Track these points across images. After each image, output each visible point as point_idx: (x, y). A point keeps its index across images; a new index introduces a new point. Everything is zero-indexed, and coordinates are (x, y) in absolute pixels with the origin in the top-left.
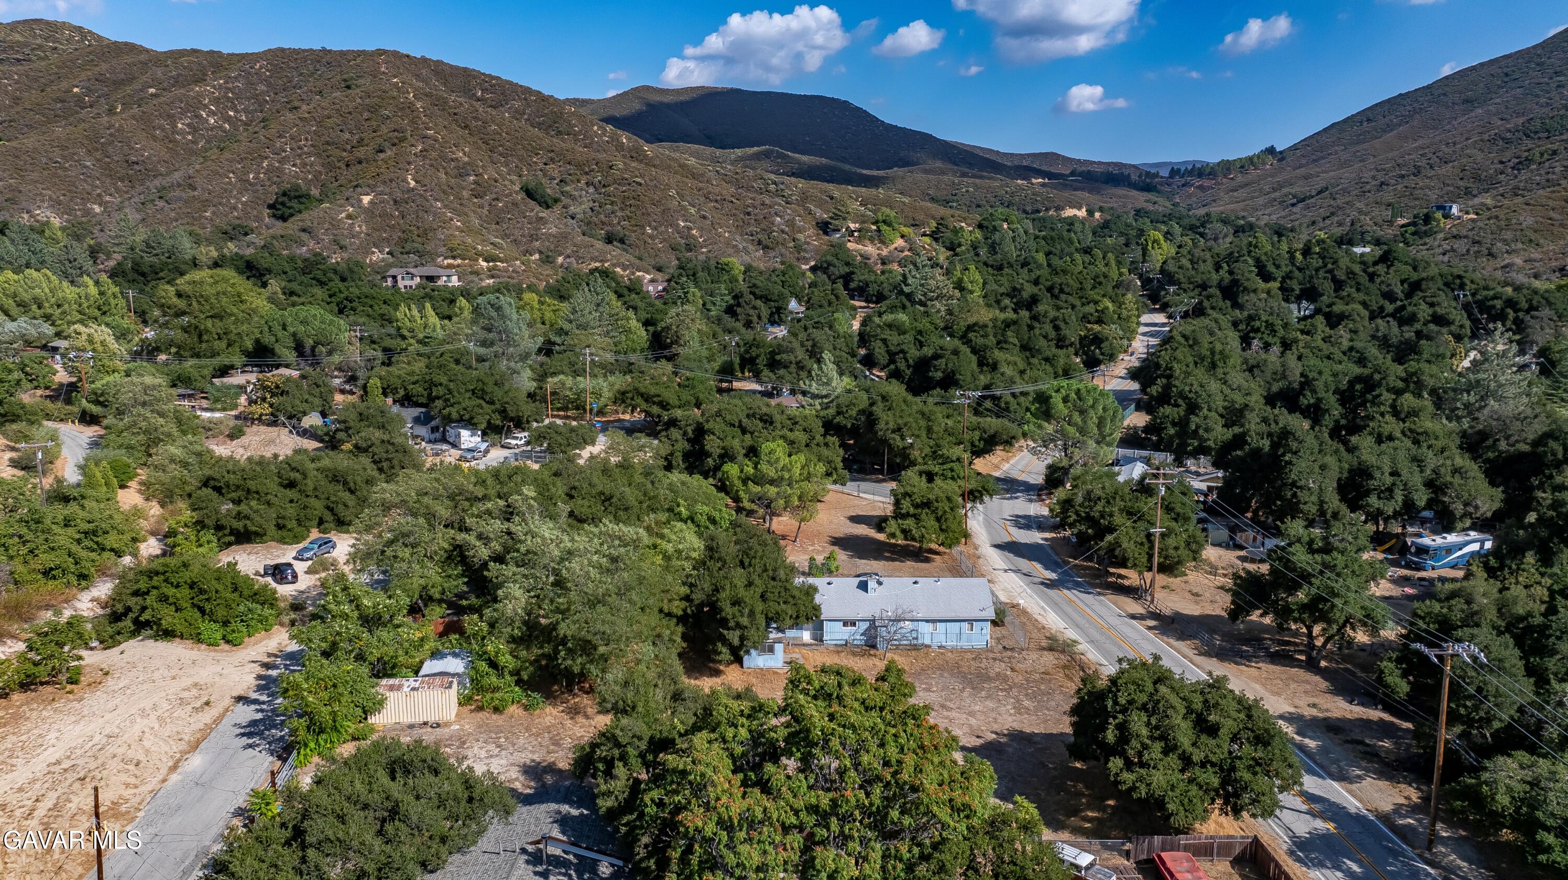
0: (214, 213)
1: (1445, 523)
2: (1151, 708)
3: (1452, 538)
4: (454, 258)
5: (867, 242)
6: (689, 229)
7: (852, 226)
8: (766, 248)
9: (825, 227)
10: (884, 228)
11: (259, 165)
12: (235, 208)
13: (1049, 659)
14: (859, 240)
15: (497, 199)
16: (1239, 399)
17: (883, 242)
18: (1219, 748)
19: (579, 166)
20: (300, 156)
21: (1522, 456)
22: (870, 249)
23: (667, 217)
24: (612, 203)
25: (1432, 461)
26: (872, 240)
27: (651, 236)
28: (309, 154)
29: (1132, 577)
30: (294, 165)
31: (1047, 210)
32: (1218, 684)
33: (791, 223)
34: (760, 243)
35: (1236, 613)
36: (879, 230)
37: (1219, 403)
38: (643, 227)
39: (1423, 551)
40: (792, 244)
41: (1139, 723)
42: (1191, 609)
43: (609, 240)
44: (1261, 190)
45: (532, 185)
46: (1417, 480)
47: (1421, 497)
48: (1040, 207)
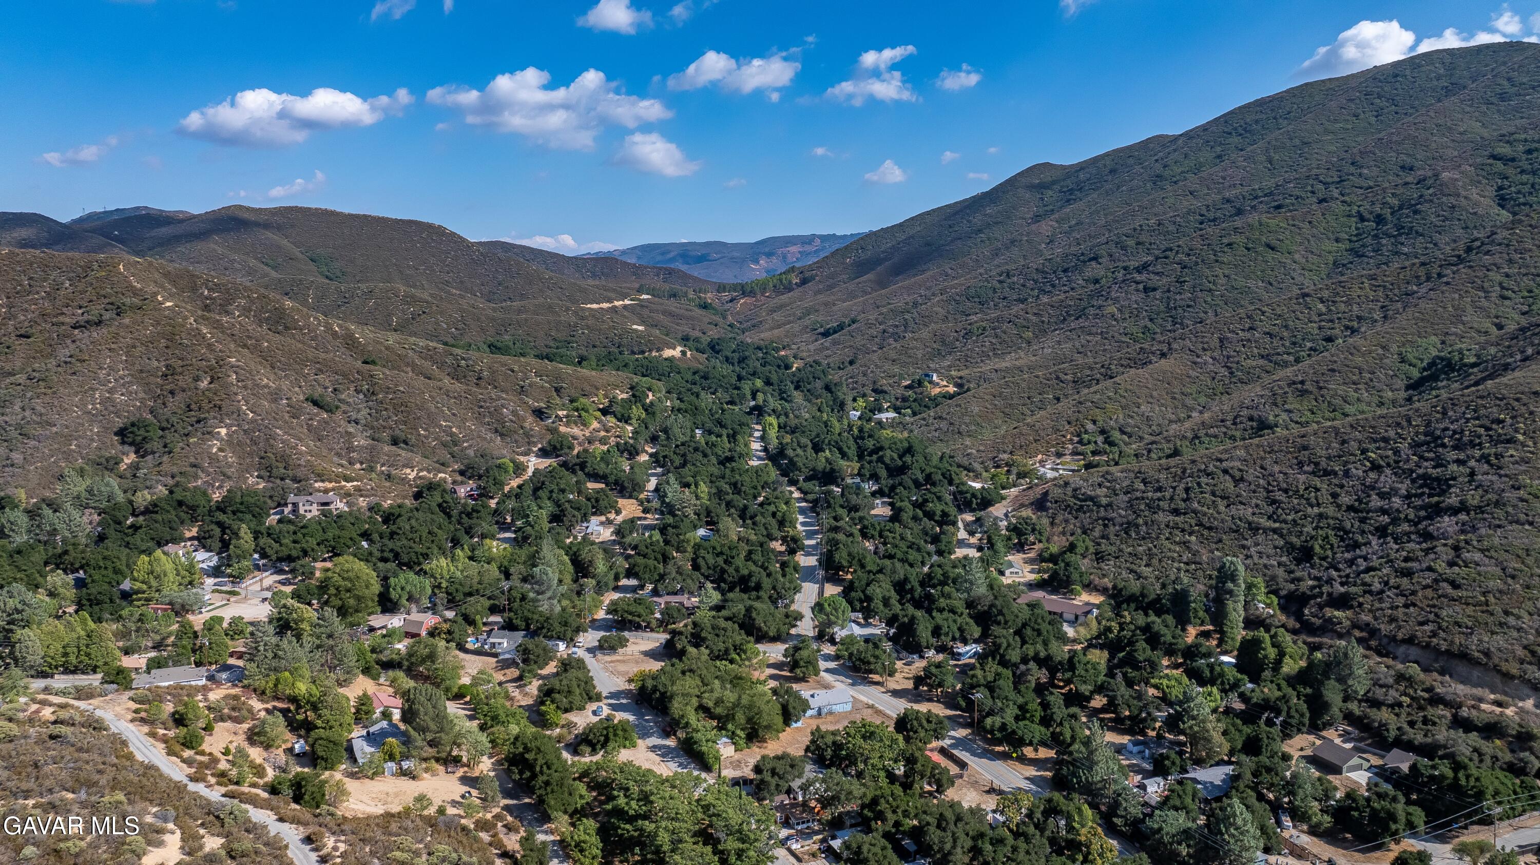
0: (78, 446)
1: (965, 642)
2: (917, 719)
3: (968, 648)
4: (323, 481)
5: (573, 425)
6: (451, 428)
7: (560, 413)
8: (502, 435)
9: (539, 414)
10: (583, 414)
11: (93, 396)
12: (93, 440)
13: (870, 710)
14: (567, 425)
15: (311, 419)
16: (887, 594)
17: (585, 425)
18: (933, 726)
19: (345, 375)
20: (123, 385)
21: (985, 612)
22: (576, 431)
23: (432, 420)
24: (386, 409)
25: (959, 620)
26: (576, 423)
27: (426, 437)
28: (131, 383)
29: (876, 678)
30: (122, 395)
31: (650, 351)
32: (929, 711)
33: (514, 413)
34: (496, 431)
35: (916, 687)
36: (580, 416)
37: (880, 596)
38: (416, 429)
39: (959, 654)
40: (521, 431)
41: (915, 723)
42: (898, 687)
43: (395, 442)
44: (794, 314)
45: (316, 396)
46: (955, 628)
47: (957, 635)
48: (645, 348)
